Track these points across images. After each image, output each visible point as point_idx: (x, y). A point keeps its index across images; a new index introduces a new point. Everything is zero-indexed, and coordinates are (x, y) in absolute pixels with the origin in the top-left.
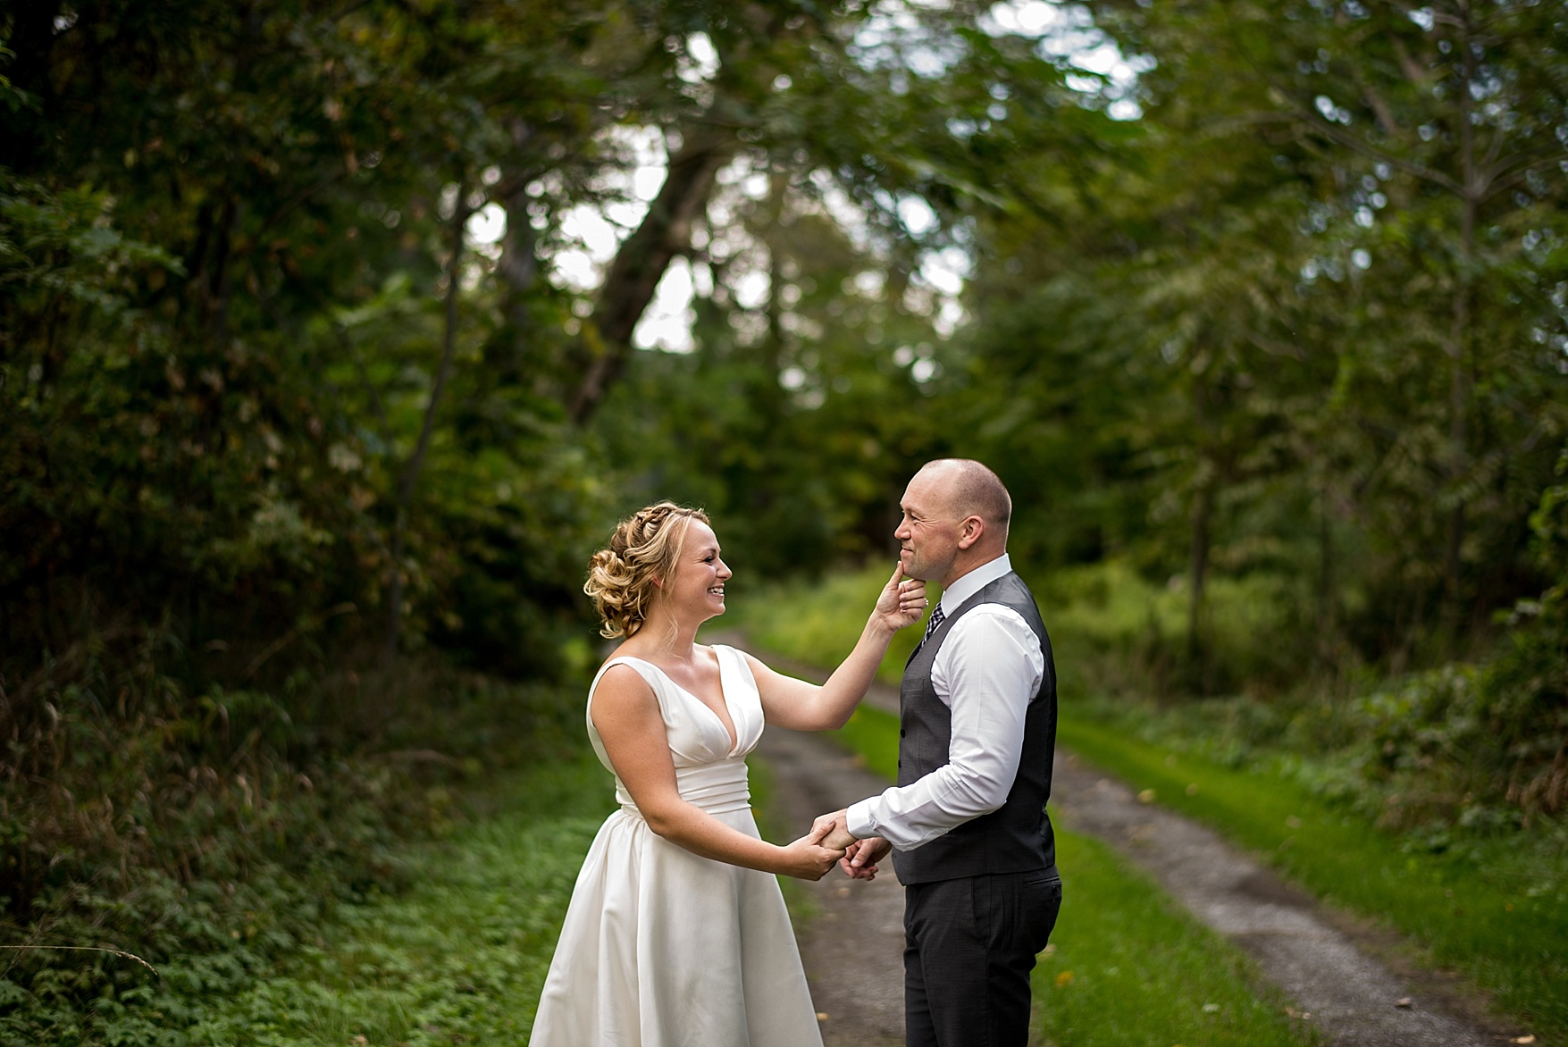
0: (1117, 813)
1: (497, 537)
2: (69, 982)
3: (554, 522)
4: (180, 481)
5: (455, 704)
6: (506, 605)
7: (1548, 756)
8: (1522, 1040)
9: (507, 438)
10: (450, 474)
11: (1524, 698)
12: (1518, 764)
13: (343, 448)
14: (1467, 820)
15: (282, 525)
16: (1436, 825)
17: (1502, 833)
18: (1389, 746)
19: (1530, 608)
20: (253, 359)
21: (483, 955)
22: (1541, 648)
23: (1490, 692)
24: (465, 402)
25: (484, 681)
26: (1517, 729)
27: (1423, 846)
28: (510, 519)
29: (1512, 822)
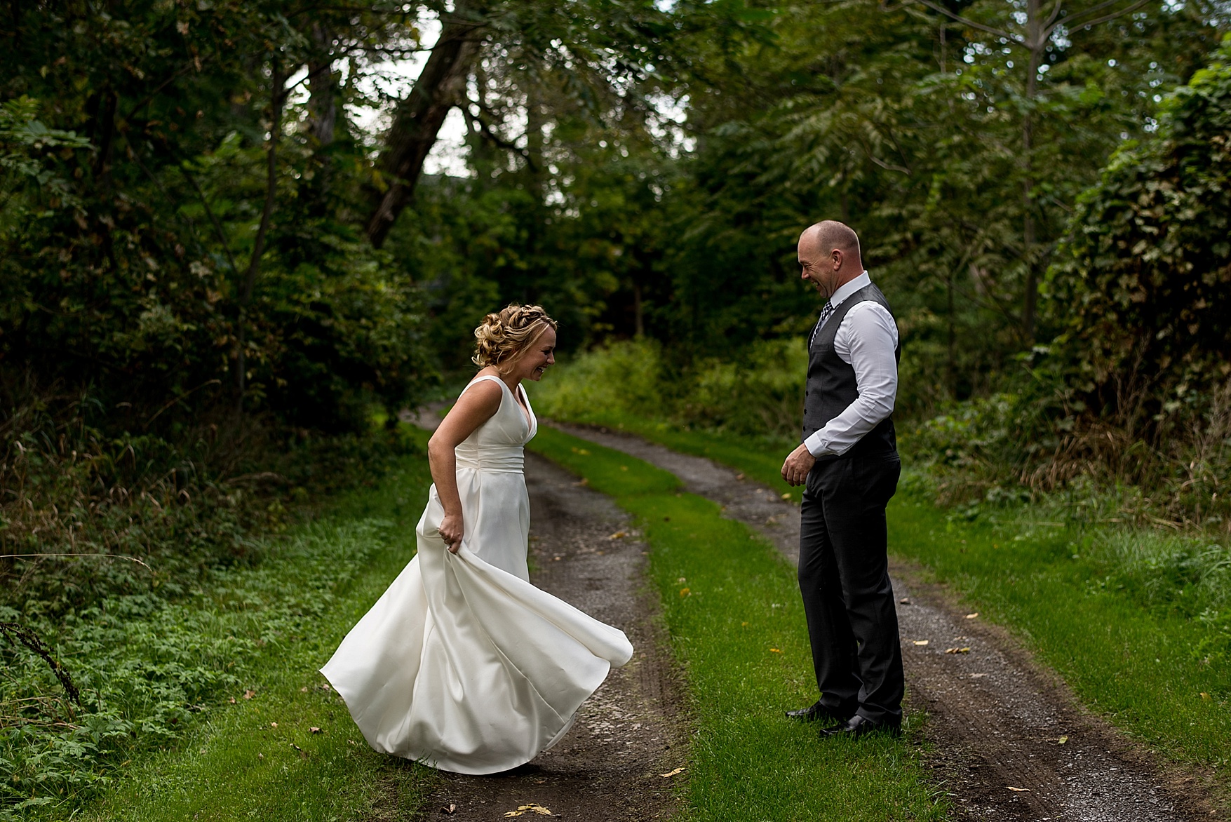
0: (764, 508)
1: (311, 327)
2: (47, 607)
3: (355, 315)
4: (88, 293)
5: (286, 450)
6: (321, 377)
7: (1050, 452)
8: (970, 616)
9: (317, 255)
10: (277, 282)
11: (1035, 413)
12: (1029, 459)
13: (198, 263)
14: (990, 497)
15: (159, 319)
16: (973, 502)
17: (1013, 505)
18: (949, 452)
19: (1042, 349)
20: (133, 205)
21: (308, 596)
22: (1050, 377)
23: (1016, 410)
24: (284, 228)
25: (305, 433)
26: (1028, 434)
27: (962, 516)
28: (321, 314)
29: (1022, 497)
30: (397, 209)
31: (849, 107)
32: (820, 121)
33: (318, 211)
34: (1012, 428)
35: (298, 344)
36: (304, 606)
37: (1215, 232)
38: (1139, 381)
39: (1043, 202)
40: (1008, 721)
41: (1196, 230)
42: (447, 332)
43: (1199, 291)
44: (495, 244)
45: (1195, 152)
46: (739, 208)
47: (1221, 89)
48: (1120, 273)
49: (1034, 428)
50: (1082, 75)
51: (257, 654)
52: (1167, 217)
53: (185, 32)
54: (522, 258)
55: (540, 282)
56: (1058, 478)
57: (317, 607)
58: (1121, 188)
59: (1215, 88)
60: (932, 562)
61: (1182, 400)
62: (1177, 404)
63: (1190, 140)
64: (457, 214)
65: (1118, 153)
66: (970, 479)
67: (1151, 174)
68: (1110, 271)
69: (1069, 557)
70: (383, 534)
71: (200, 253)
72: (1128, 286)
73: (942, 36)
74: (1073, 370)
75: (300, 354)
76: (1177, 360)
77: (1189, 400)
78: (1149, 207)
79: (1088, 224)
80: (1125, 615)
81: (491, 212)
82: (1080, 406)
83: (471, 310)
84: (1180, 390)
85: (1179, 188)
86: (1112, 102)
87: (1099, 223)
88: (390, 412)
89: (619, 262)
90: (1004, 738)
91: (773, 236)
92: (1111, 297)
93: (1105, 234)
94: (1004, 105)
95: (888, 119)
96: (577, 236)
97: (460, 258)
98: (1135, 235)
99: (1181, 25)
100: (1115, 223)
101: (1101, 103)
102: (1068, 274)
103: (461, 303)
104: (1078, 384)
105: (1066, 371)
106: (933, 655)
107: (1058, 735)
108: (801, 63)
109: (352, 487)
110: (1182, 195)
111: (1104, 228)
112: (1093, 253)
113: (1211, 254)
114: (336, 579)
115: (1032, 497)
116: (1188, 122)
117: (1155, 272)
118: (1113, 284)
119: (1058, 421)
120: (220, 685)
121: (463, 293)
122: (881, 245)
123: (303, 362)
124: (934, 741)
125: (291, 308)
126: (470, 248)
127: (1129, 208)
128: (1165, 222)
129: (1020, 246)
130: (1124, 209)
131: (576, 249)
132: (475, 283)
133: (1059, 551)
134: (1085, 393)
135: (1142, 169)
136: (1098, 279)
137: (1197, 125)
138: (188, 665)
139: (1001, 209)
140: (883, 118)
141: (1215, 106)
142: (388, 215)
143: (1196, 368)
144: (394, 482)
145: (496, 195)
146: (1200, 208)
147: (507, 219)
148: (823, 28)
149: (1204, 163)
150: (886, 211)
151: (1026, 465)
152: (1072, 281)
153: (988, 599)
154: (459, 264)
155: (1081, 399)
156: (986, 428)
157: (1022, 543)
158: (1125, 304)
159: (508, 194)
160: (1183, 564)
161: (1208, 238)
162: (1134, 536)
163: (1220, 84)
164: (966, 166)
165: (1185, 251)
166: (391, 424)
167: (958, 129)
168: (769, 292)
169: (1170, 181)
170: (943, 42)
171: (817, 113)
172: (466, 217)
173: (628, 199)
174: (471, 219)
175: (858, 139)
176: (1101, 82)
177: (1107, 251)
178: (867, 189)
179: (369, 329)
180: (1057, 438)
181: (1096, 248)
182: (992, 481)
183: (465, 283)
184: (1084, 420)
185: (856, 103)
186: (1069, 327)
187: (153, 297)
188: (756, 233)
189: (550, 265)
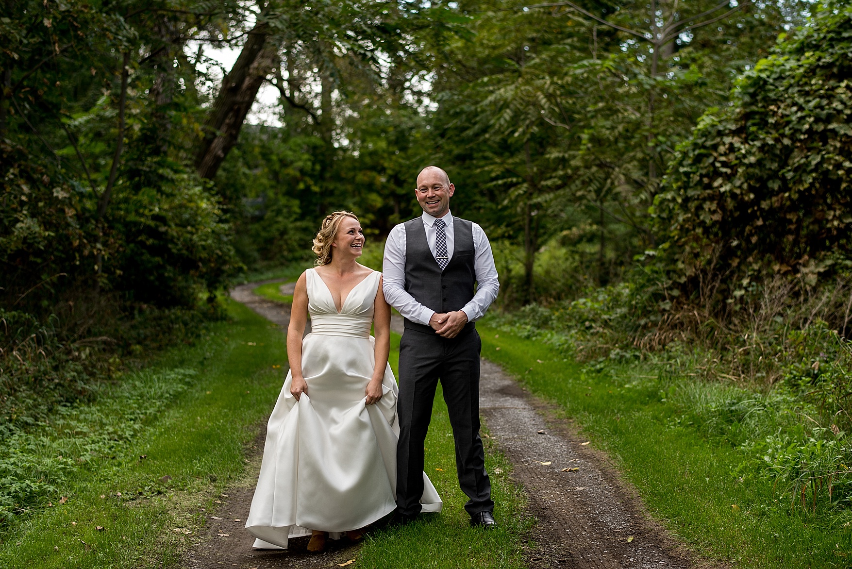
1: (152, 232)
3: (183, 225)
5: (132, 318)
6: (159, 267)
7: (655, 324)
8: (584, 444)
9: (154, 181)
10: (126, 200)
11: (646, 297)
12: (640, 329)
13: (59, 189)
14: (612, 356)
15: (29, 228)
16: (601, 359)
17: (628, 362)
18: (587, 324)
19: (651, 253)
20: (13, 147)
21: (123, 425)
22: (656, 272)
23: (632, 295)
24: (130, 163)
25: (145, 306)
26: (640, 312)
27: (593, 369)
28: (158, 223)
29: (634, 356)
30: (226, 149)
31: (527, 82)
32: (507, 92)
33: (156, 152)
34: (631, 307)
35: (143, 244)
36: (120, 433)
37: (770, 172)
38: (714, 276)
39: (659, 149)
40: (595, 524)
41: (757, 171)
42: (263, 234)
43: (758, 213)
44: (298, 174)
45: (757, 117)
46: (457, 151)
47: (776, 72)
48: (704, 200)
49: (645, 307)
50: (688, 62)
51: (75, 469)
52: (737, 162)
53: (49, 26)
54: (315, 184)
55: (330, 200)
56: (659, 344)
57: (128, 434)
58: (705, 141)
59: (772, 72)
60: (565, 403)
61: (746, 289)
62: (743, 292)
63: (754, 108)
64: (272, 153)
65: (704, 117)
66: (600, 343)
67: (727, 131)
68: (698, 199)
69: (659, 401)
70: (187, 380)
71: (61, 182)
72: (710, 209)
73: (595, 34)
74: (671, 267)
75: (144, 251)
76: (743, 261)
77: (750, 289)
78: (725, 154)
79: (683, 166)
80: (691, 444)
81: (295, 151)
82: (676, 293)
83: (280, 219)
84: (745, 282)
85: (745, 141)
86: (708, 80)
87: (691, 165)
88: (210, 292)
89: (384, 187)
90: (589, 537)
91: (478, 171)
92: (698, 217)
93: (694, 173)
94: (634, 82)
95: (554, 91)
96: (354, 169)
97: (273, 183)
98: (717, 174)
99: (761, 28)
100: (702, 165)
101: (700, 81)
102: (669, 200)
103: (274, 214)
104: (675, 277)
105: (667, 268)
106: (552, 473)
107: (627, 535)
108: (497, 52)
109: (176, 345)
110: (747, 146)
111: (694, 169)
112: (686, 186)
113: (767, 188)
114: (146, 413)
115: (641, 356)
116: (753, 96)
117: (729, 200)
118: (700, 208)
119: (661, 303)
120: (43, 493)
121: (275, 208)
122: (551, 178)
123: (146, 256)
124: (538, 540)
125: (137, 219)
126: (281, 176)
127: (711, 155)
128: (736, 165)
129: (645, 179)
130: (708, 156)
131: (354, 177)
132: (283, 201)
133: (653, 396)
134: (679, 284)
135: (721, 128)
136: (689, 204)
137: (759, 98)
138: (21, 478)
139: (632, 154)
140: (551, 90)
141: (772, 85)
142: (220, 153)
143: (756, 267)
144: (207, 341)
145: (299, 140)
146: (759, 155)
147: (306, 157)
148: (512, 28)
149: (763, 124)
150: (554, 154)
151: (638, 333)
152: (671, 205)
153: (598, 431)
154: (272, 187)
155: (677, 288)
156: (613, 308)
157: (629, 390)
158: (708, 221)
159: (307, 140)
160: (733, 408)
161: (765, 177)
162: (704, 386)
163: (775, 69)
164: (608, 124)
165: (749, 185)
166: (211, 300)
167: (602, 98)
168: (484, 208)
169: (740, 137)
170: (595, 38)
171: (505, 86)
172: (278, 155)
173: (390, 143)
174: (281, 156)
175: (534, 105)
176: (701, 67)
177: (696, 185)
178: (543, 139)
179: (192, 234)
180: (659, 315)
181: (688, 182)
182: (614, 345)
183: (276, 200)
184: (679, 303)
185: (532, 79)
186: (669, 237)
187: (25, 212)
188: (469, 168)
189: (336, 188)
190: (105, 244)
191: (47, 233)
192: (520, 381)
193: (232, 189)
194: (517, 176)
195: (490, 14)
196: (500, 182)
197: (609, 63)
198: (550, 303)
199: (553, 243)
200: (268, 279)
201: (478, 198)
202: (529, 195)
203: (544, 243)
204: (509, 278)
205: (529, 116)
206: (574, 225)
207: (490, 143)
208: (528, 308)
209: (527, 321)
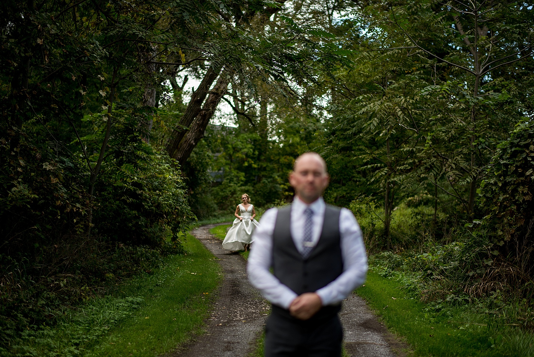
1: (133, 194)
3: (154, 189)
6: (135, 217)
7: (480, 276)
9: (132, 159)
11: (473, 255)
12: (469, 279)
13: (48, 163)
14: (448, 299)
17: (460, 304)
18: (429, 271)
19: (478, 222)
22: (481, 236)
23: (463, 252)
24: (115, 147)
26: (469, 266)
29: (465, 300)
30: (197, 140)
31: (389, 99)
32: (375, 106)
34: (461, 261)
35: (125, 202)
39: (480, 147)
42: (221, 193)
44: (244, 156)
46: (341, 144)
48: (518, 185)
49: (473, 263)
53: (41, 43)
54: (255, 163)
55: (263, 173)
56: (483, 290)
58: (519, 142)
64: (228, 143)
65: (519, 124)
68: (514, 184)
71: (50, 158)
72: (523, 192)
73: (435, 68)
74: (492, 234)
75: (125, 206)
79: (503, 160)
81: (242, 142)
82: (496, 253)
83: (232, 184)
87: (509, 159)
88: (174, 233)
91: (355, 158)
92: (514, 197)
93: (511, 165)
94: (462, 100)
95: (407, 106)
96: (279, 154)
97: (229, 162)
100: (517, 159)
101: (509, 100)
102: (492, 184)
103: (228, 181)
104: (496, 241)
105: (489, 234)
108: (369, 79)
111: (511, 162)
112: (505, 174)
115: (470, 300)
118: (515, 191)
119: (485, 260)
121: (229, 177)
122: (404, 164)
125: (122, 184)
126: (233, 158)
127: (525, 152)
129: (469, 167)
130: (521, 152)
131: (279, 159)
132: (234, 173)
134: (499, 246)
136: (507, 188)
139: (460, 150)
140: (405, 106)
142: (193, 142)
145: (246, 135)
147: (249, 146)
150: (406, 148)
151: (468, 283)
152: (494, 188)
154: (228, 164)
155: (497, 250)
157: (463, 331)
158: (521, 201)
159: (250, 135)
164: (444, 129)
167: (440, 112)
168: (359, 181)
170: (435, 71)
171: (374, 102)
172: (232, 145)
173: (302, 139)
174: (234, 145)
175: (393, 115)
176: (509, 91)
177: (512, 173)
178: (399, 138)
179: (159, 195)
180: (483, 268)
181: (507, 171)
182: (449, 290)
183: (231, 172)
184: (498, 260)
185: (392, 97)
186: (491, 211)
187: (20, 180)
188: (349, 156)
189: (267, 166)
190: (83, 204)
191: (33, 196)
192: (379, 316)
193: (200, 165)
194: (381, 163)
195: (365, 53)
196: (369, 166)
197: (445, 87)
198: (401, 251)
199: (402, 205)
200: (221, 222)
201: (356, 175)
202: (388, 176)
203: (397, 204)
204: (374, 231)
205: (390, 123)
206: (416, 194)
207: (363, 140)
208: (386, 254)
209: (385, 263)
